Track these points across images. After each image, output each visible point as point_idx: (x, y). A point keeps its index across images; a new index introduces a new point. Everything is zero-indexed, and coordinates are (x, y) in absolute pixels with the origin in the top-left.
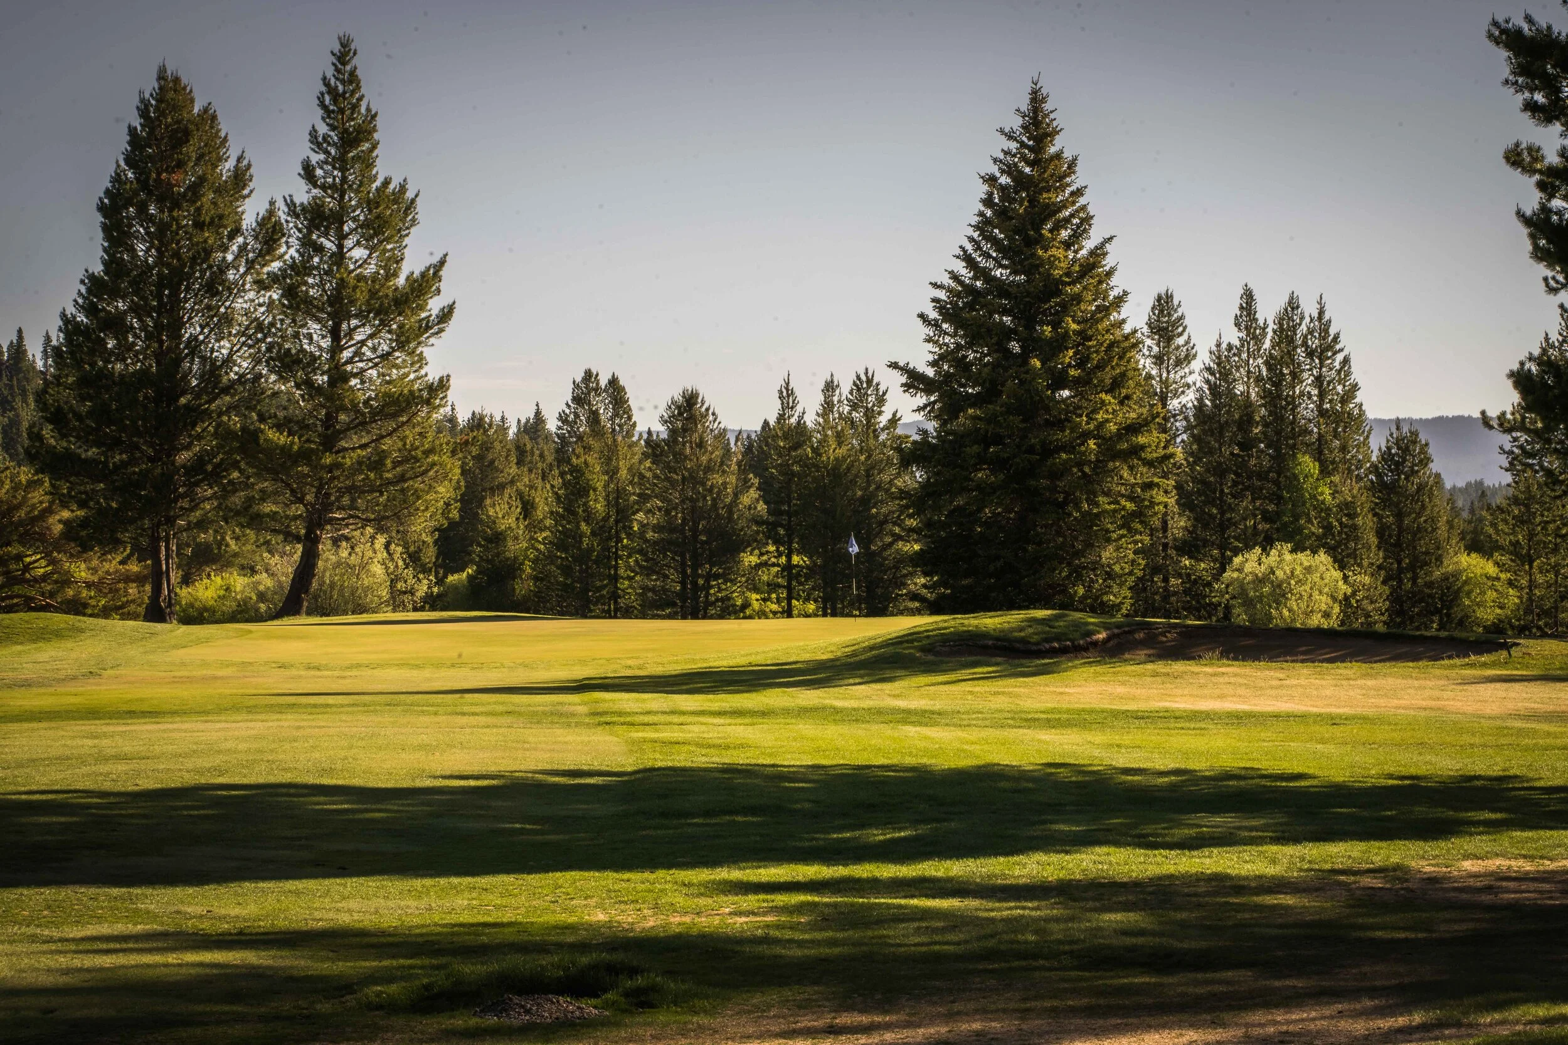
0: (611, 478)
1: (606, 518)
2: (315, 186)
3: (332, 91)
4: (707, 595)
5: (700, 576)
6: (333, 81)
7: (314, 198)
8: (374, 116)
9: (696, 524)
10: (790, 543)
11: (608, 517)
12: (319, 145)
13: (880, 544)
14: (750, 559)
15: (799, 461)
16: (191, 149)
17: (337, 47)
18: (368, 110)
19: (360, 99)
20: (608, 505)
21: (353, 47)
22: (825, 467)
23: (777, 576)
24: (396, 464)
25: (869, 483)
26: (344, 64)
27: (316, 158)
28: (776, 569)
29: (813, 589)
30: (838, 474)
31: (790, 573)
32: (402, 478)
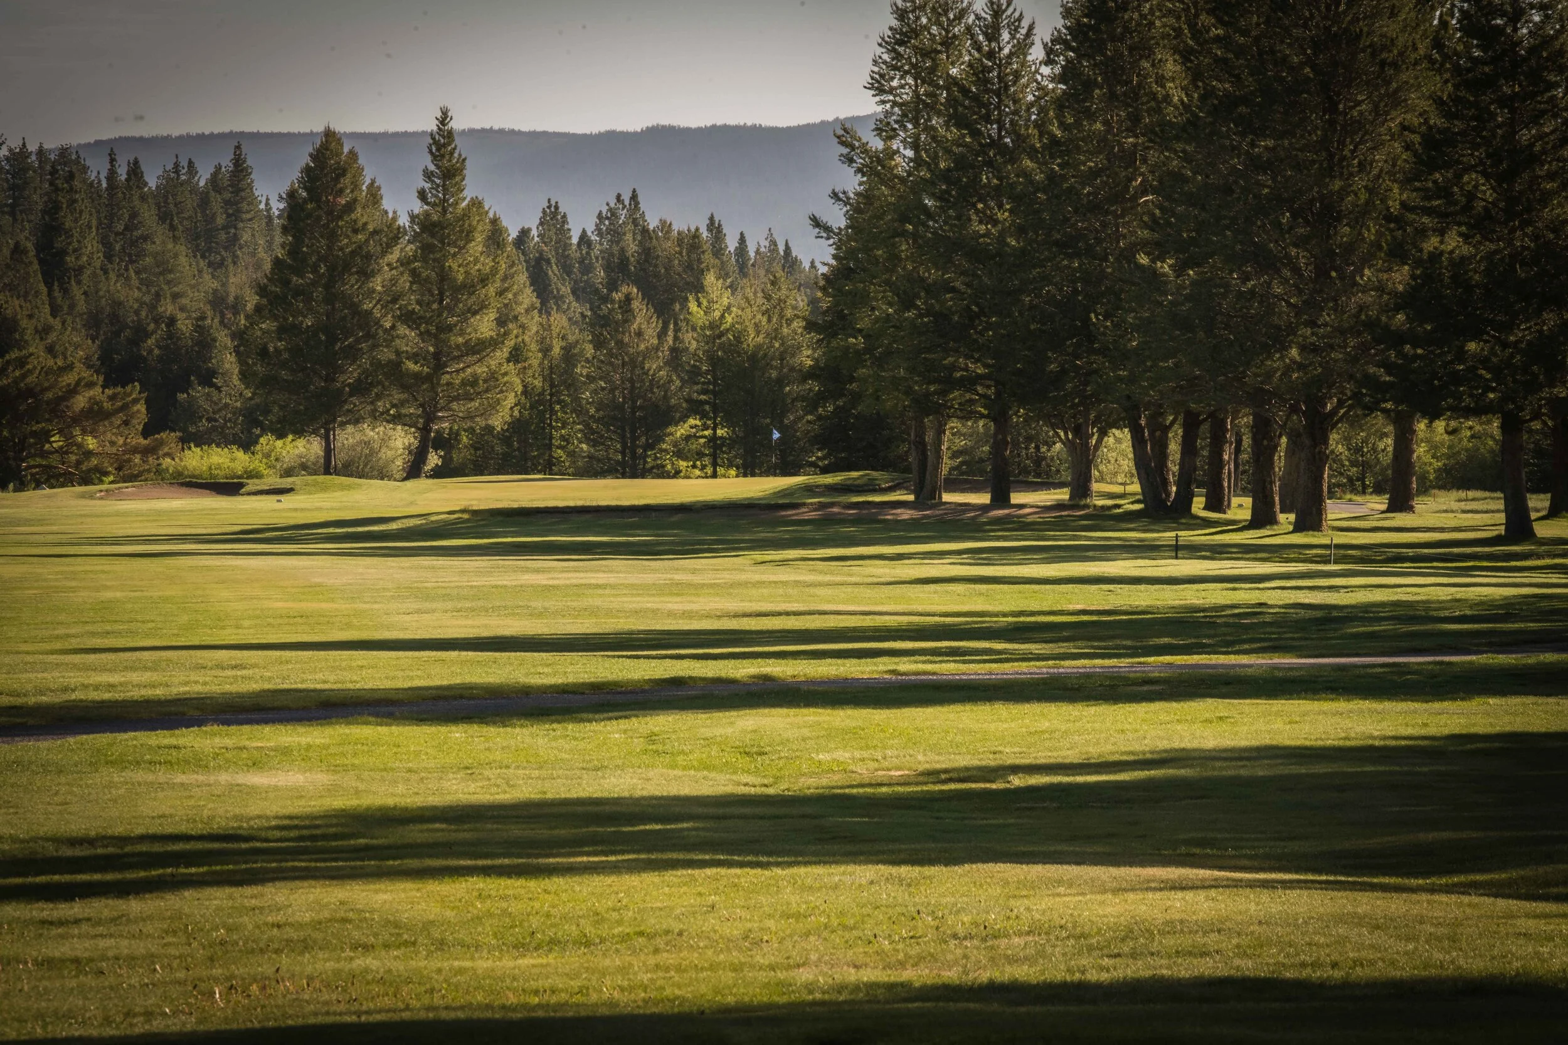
0: (545, 356)
1: (542, 394)
2: (427, 204)
3: (435, 142)
4: (645, 462)
5: (639, 447)
6: (437, 137)
7: (426, 211)
8: (464, 160)
9: (634, 402)
10: (715, 418)
11: (544, 390)
12: (429, 178)
13: (792, 418)
14: (681, 431)
15: (722, 347)
16: (346, 181)
17: (439, 115)
18: (460, 155)
19: (455, 149)
20: (544, 380)
21: (450, 114)
22: (746, 353)
23: (704, 445)
24: (485, 381)
25: (782, 367)
26: (444, 125)
27: (427, 186)
28: (702, 441)
29: (736, 457)
30: (756, 359)
31: (715, 443)
32: (487, 391)
